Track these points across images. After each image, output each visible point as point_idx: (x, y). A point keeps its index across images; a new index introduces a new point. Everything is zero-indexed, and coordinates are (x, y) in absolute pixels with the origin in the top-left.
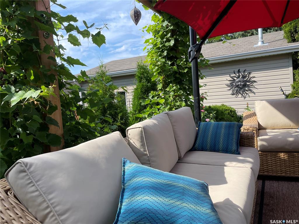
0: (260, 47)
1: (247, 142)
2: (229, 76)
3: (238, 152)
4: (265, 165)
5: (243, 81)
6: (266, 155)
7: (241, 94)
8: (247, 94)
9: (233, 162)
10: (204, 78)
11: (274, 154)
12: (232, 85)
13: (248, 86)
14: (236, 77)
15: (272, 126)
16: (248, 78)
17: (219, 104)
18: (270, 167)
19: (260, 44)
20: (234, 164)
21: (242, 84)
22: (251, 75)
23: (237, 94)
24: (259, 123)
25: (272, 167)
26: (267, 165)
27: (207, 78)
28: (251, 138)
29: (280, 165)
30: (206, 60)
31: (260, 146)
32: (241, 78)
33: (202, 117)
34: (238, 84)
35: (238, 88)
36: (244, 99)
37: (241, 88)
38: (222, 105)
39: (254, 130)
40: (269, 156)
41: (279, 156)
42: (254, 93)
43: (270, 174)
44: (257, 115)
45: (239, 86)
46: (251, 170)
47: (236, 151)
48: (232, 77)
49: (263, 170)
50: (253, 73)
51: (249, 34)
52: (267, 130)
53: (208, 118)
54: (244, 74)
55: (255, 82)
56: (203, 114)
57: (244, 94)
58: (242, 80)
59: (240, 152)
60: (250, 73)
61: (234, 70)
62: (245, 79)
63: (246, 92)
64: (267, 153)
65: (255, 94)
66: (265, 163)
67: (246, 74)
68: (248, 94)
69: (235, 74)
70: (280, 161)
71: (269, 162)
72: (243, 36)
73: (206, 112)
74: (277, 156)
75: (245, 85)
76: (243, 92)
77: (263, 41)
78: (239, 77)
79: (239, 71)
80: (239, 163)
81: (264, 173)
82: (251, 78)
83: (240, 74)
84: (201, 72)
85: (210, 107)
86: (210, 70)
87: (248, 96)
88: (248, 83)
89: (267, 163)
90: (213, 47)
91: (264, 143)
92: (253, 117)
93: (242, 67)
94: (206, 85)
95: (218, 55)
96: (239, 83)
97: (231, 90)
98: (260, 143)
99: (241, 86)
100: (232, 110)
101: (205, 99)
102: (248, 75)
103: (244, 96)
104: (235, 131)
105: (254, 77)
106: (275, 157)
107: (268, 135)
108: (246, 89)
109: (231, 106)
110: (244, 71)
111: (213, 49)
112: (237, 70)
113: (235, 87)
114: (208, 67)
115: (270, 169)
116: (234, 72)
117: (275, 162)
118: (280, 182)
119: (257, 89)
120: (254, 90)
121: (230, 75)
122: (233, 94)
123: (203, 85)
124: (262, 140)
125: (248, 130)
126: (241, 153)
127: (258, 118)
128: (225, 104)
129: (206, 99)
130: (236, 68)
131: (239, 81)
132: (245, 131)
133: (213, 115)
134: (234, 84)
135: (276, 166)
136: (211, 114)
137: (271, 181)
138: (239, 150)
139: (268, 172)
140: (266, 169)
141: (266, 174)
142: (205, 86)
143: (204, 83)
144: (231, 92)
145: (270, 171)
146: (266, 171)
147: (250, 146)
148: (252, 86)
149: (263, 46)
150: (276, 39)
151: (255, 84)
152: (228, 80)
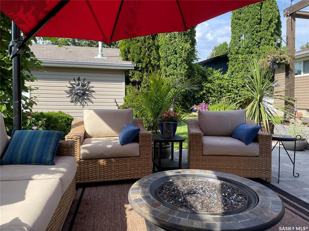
0: (99, 59)
1: (66, 151)
2: (68, 82)
3: (53, 162)
4: (86, 173)
5: (83, 90)
6: (88, 162)
7: (80, 102)
8: (85, 102)
9: (41, 175)
10: (35, 81)
11: (95, 161)
12: (71, 92)
13: (87, 95)
14: (76, 85)
15: (97, 135)
16: (87, 87)
17: (56, 111)
18: (90, 174)
19: (99, 56)
20: (43, 176)
21: (81, 92)
22: (90, 85)
23: (76, 102)
24: (85, 131)
25: (92, 173)
26: (88, 173)
27: (38, 81)
28: (71, 147)
29: (100, 171)
30: (38, 61)
31: (83, 154)
32: (80, 86)
33: (28, 124)
34: (77, 92)
35: (78, 96)
36: (83, 107)
37: (80, 97)
38: (59, 112)
39: (78, 139)
40: (90, 163)
41: (99, 163)
42: (92, 102)
43: (90, 181)
44: (85, 123)
45: (78, 94)
46: (59, 180)
47: (50, 161)
48: (71, 84)
49: (84, 178)
50: (92, 83)
51: (94, 46)
52: (92, 138)
53: (36, 125)
54: (83, 82)
55: (93, 91)
56: (30, 121)
57: (83, 102)
58: (81, 88)
59: (55, 162)
60: (89, 83)
61: (74, 77)
62: (84, 88)
63: (84, 101)
64: (89, 161)
65: (93, 104)
66: (86, 171)
67: (86, 83)
68: (87, 103)
69: (75, 81)
70: (100, 167)
71: (90, 169)
72: (89, 45)
73: (34, 119)
74: (98, 163)
75: (84, 94)
76: (82, 100)
77: (102, 55)
78: (78, 85)
79: (79, 79)
80: (48, 175)
81: (85, 180)
82: (90, 87)
83: (80, 82)
84: (31, 73)
85: (42, 113)
86: (42, 73)
87: (86, 105)
88: (87, 92)
89: (88, 171)
90: (54, 49)
91: (87, 151)
92: (81, 126)
93: (82, 76)
94: (37, 88)
95: (58, 59)
96: (79, 91)
97: (70, 97)
98: (82, 151)
99: (80, 95)
100: (70, 117)
101: (34, 104)
102: (87, 84)
103: (82, 104)
104: (54, 140)
105: (93, 87)
106: (95, 164)
107: (91, 143)
108: (85, 98)
109: (69, 114)
110: (84, 80)
111: (53, 51)
112: (76, 78)
113: (75, 95)
114: (40, 69)
115: (90, 176)
116: (74, 79)
117: (95, 168)
118: (99, 187)
119: (95, 98)
120: (93, 100)
121: (70, 81)
122: (72, 102)
123: (34, 88)
124: (84, 148)
125: (71, 139)
126: (55, 164)
127: (85, 126)
128: (62, 111)
129: (36, 104)
130: (76, 75)
131: (79, 89)
132: (69, 140)
133: (42, 122)
134: (74, 91)
135: (96, 172)
136: (40, 122)
137: (91, 188)
138: (54, 160)
139: (88, 179)
140: (86, 177)
141: (86, 181)
142: (36, 90)
143: (36, 87)
144: (70, 99)
145: (90, 178)
146: (87, 179)
147: (68, 155)
148: (90, 95)
149: (102, 59)
150: (114, 55)
151: (93, 93)
152: (68, 86)
